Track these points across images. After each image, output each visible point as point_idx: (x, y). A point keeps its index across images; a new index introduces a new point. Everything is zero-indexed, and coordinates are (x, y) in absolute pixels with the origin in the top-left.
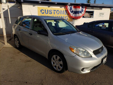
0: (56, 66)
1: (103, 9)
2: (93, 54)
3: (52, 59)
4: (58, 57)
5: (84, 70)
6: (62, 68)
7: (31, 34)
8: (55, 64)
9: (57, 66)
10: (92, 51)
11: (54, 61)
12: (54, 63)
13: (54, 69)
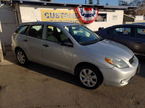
0: (86, 82)
1: (116, 11)
2: (129, 63)
3: (81, 74)
4: (90, 71)
5: (122, 82)
6: (96, 83)
7: (47, 46)
8: (85, 80)
9: (89, 81)
10: (128, 60)
11: (84, 76)
12: (83, 79)
13: (84, 85)
